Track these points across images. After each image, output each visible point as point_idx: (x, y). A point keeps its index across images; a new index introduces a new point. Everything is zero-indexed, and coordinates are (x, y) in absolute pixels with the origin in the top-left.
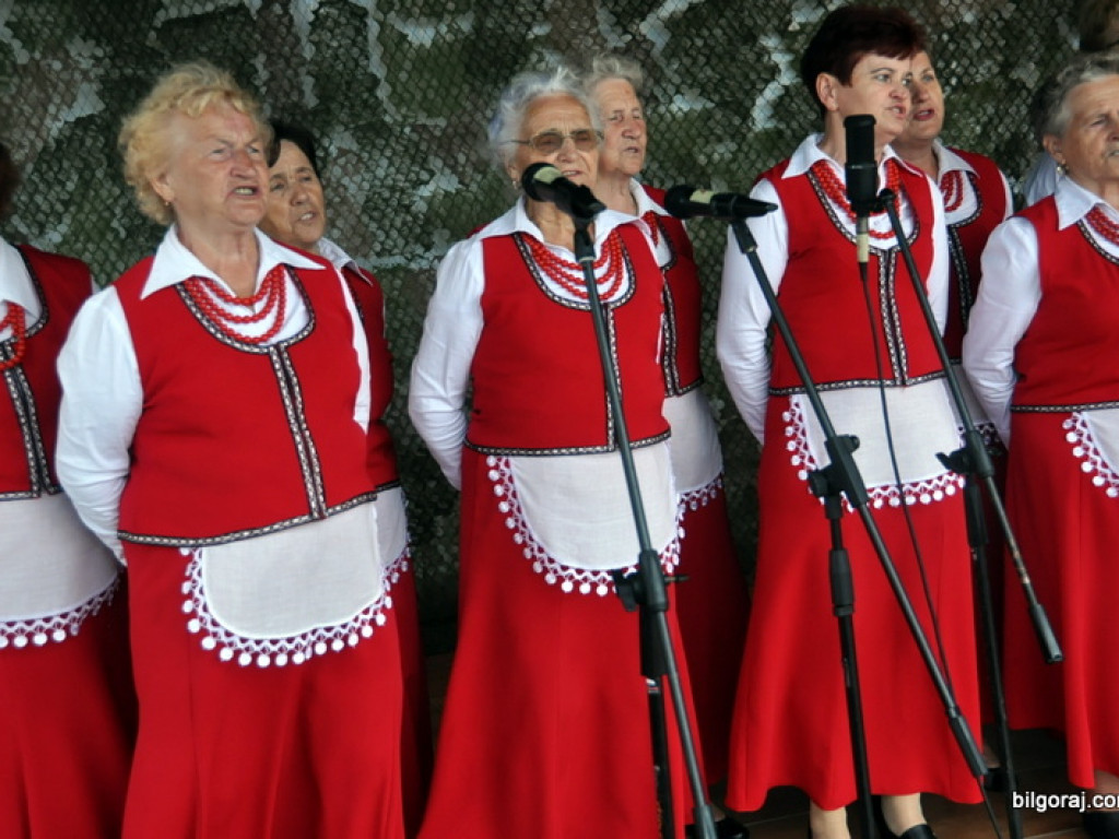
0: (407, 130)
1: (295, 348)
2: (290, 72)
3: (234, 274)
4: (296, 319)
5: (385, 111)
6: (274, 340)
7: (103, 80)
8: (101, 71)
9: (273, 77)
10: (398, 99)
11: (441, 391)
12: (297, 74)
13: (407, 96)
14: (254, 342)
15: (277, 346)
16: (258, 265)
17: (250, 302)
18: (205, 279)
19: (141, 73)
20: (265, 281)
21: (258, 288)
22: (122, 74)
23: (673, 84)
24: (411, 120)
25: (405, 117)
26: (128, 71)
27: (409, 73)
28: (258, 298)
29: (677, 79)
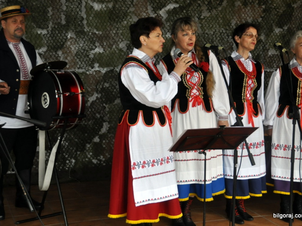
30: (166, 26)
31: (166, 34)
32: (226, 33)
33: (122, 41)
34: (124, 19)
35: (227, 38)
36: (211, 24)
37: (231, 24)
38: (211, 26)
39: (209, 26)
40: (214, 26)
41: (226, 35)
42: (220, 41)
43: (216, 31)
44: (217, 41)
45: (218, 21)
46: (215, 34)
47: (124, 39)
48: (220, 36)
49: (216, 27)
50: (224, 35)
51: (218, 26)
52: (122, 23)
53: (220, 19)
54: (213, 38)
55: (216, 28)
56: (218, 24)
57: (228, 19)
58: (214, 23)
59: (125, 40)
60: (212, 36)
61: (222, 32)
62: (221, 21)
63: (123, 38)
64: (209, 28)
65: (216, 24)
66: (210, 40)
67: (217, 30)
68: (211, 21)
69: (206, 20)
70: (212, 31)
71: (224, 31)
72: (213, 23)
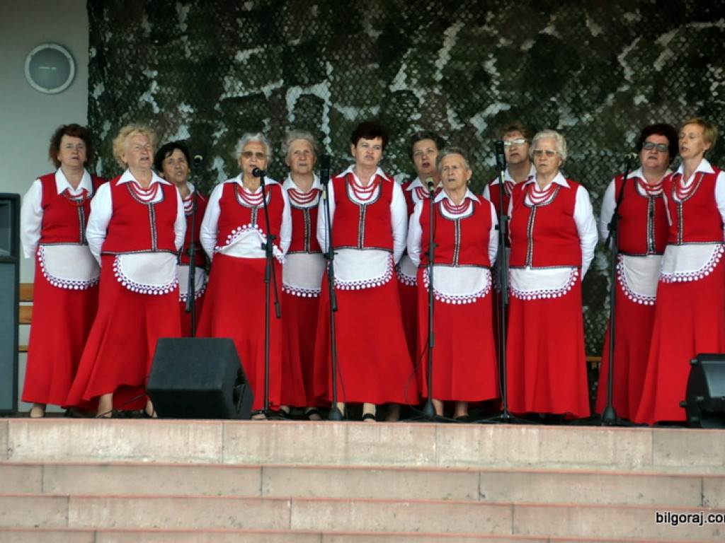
0: (336, 162)
1: (157, 205)
2: (281, 128)
3: (143, 182)
4: (159, 197)
5: (326, 151)
6: (151, 202)
7: (191, 124)
8: (191, 120)
9: (272, 129)
10: (333, 145)
11: (208, 232)
12: (284, 129)
13: (339, 144)
14: (145, 201)
15: (151, 204)
16: (150, 181)
17: (146, 191)
18: (135, 182)
19: (210, 122)
20: (152, 185)
21: (149, 187)
22: (201, 122)
23: (485, 151)
24: (340, 157)
25: (336, 155)
26: (204, 121)
27: (341, 133)
28: (149, 190)
29: (488, 149)
30: (484, 146)
31: (484, 160)
32: (614, 156)
33: (396, 173)
34: (399, 135)
35: (617, 166)
36: (579, 139)
37: (625, 139)
38: (579, 143)
39: (576, 144)
40: (588, 144)
41: (613, 160)
42: (602, 173)
43: (590, 153)
44: (594, 172)
45: (594, 134)
46: (589, 160)
47: (399, 171)
48: (601, 163)
49: (591, 145)
50: (609, 161)
51: (595, 144)
52: (397, 142)
53: (599, 130)
54: (585, 166)
55: (590, 149)
56: (596, 139)
57: (617, 130)
58: (586, 138)
59: (402, 171)
60: (582, 162)
61: (606, 155)
62: (602, 134)
63: (398, 168)
64: (575, 147)
65: (592, 140)
66: (578, 172)
67: (594, 152)
68: (580, 134)
69: (568, 133)
70: (582, 153)
71: (610, 154)
72: (584, 139)
